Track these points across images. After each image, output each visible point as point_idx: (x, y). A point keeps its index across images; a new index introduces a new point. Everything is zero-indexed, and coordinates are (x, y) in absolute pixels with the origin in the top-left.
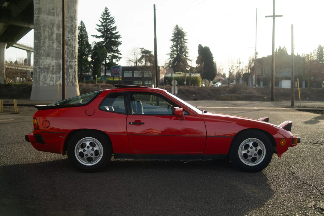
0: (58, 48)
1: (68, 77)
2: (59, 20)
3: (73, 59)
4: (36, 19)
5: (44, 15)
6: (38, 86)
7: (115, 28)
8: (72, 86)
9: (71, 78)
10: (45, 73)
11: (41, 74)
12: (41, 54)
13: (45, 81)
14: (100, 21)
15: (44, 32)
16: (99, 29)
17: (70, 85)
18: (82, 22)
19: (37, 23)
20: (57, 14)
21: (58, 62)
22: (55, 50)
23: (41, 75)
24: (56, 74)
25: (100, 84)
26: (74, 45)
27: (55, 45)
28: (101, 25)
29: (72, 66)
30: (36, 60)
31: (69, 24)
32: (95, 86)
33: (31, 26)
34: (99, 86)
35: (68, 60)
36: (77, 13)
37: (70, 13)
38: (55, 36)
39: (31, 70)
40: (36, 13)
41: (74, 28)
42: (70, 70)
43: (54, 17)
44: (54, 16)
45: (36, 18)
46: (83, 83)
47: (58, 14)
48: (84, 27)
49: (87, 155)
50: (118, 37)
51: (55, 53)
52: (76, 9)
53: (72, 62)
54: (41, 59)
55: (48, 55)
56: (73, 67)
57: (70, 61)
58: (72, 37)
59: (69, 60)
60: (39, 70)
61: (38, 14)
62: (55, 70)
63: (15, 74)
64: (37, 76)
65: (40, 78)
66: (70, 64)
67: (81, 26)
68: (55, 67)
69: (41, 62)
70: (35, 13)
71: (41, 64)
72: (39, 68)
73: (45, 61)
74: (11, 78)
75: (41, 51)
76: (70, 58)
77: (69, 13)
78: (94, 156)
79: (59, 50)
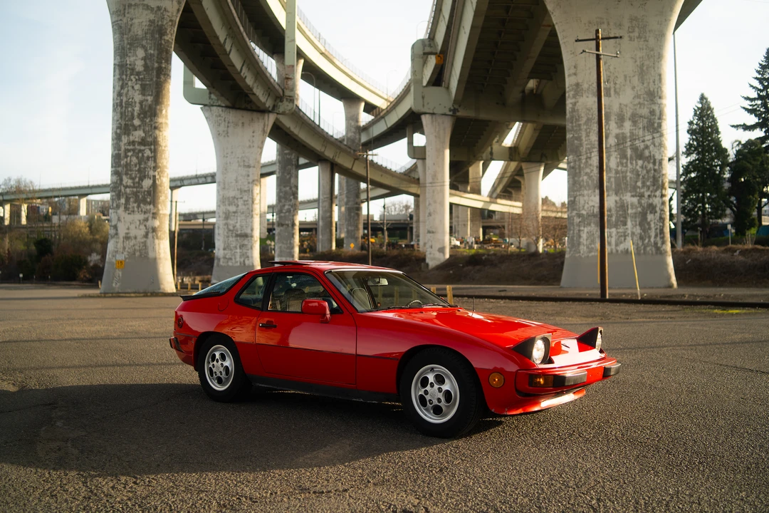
0: (620, 168)
1: (645, 233)
2: (620, 104)
3: (656, 191)
4: (570, 110)
5: (588, 97)
6: (577, 255)
8: (657, 253)
9: (653, 234)
10: (592, 225)
11: (582, 228)
12: (582, 184)
13: (591, 244)
14: (754, 88)
15: (588, 136)
16: (750, 108)
17: (650, 252)
18: (702, 98)
19: (572, 117)
20: (615, 90)
21: (621, 199)
22: (614, 172)
23: (583, 230)
24: (616, 226)
25: (740, 246)
26: (658, 157)
27: (613, 163)
28: (756, 96)
29: (656, 206)
30: (572, 199)
31: (645, 109)
32: (726, 251)
34: (735, 251)
35: (644, 192)
36: (663, 81)
37: (645, 85)
38: (612, 141)
40: (571, 95)
41: (657, 118)
42: (650, 217)
43: (610, 99)
44: (610, 96)
45: (570, 106)
46: (696, 246)
47: (618, 90)
48: (709, 108)
49: (216, 374)
51: (613, 180)
52: (662, 72)
53: (656, 196)
54: (583, 196)
56: (658, 209)
57: (649, 196)
58: (653, 138)
59: (646, 194)
60: (578, 220)
61: (574, 96)
62: (614, 219)
64: (574, 233)
65: (580, 237)
66: (651, 201)
67: (700, 106)
68: (613, 212)
69: (582, 202)
70: (569, 95)
71: (584, 207)
72: (579, 215)
73: (591, 198)
75: (581, 179)
76: (649, 189)
77: (643, 84)
79: (622, 172)
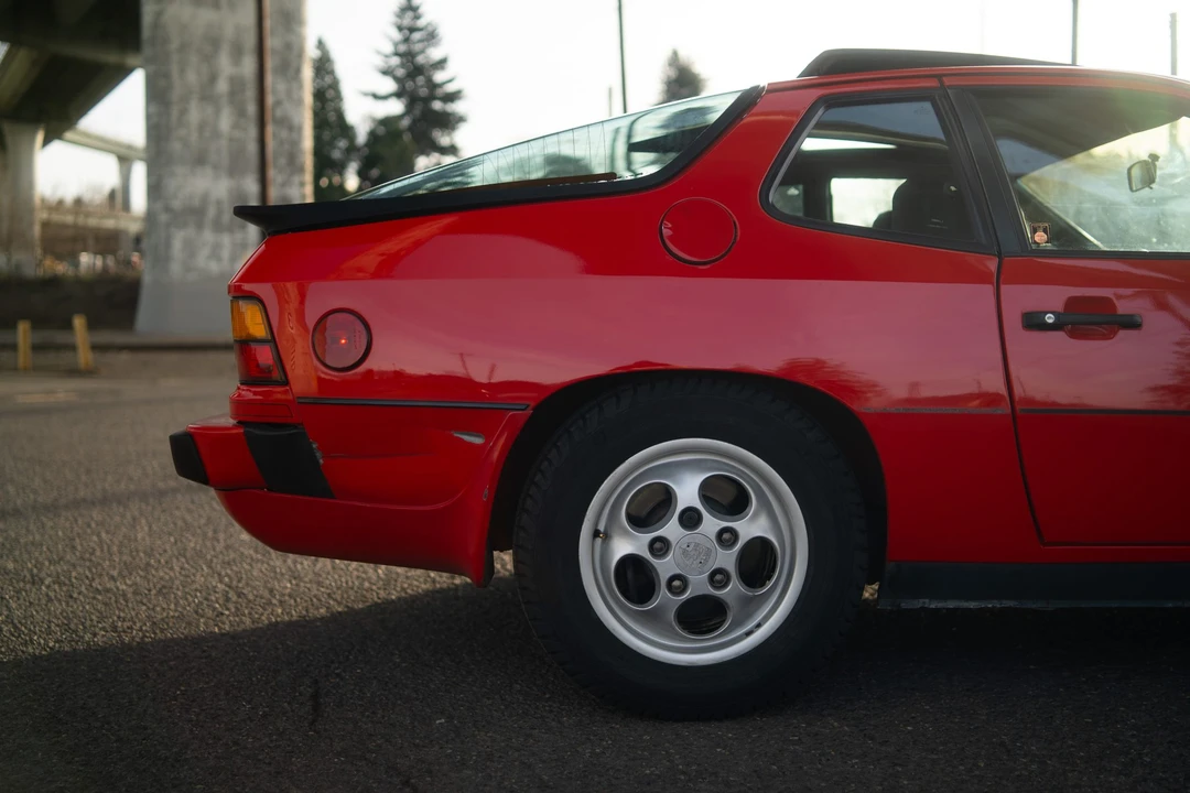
0: (236, 134)
2: (239, 25)
3: (294, 175)
5: (182, 4)
7: (441, 64)
10: (191, 227)
11: (174, 232)
13: (189, 259)
14: (390, 38)
15: (183, 73)
16: (385, 67)
18: (321, 44)
21: (237, 185)
22: (226, 139)
23: (175, 236)
24: (230, 228)
26: (296, 120)
27: (225, 122)
28: (392, 52)
31: (279, 40)
33: (131, 60)
38: (222, 86)
39: (134, 228)
43: (220, 13)
44: (219, 9)
49: (678, 582)
50: (452, 97)
51: (224, 152)
53: (294, 184)
55: (200, 160)
57: (284, 183)
58: (290, 90)
59: (279, 179)
60: (166, 219)
62: (226, 216)
63: (75, 239)
64: (157, 242)
65: (170, 246)
66: (286, 191)
67: (319, 55)
68: (226, 205)
71: (176, 194)
72: (168, 209)
73: (187, 181)
74: (59, 257)
76: (282, 171)
78: (733, 590)
79: (243, 141)
